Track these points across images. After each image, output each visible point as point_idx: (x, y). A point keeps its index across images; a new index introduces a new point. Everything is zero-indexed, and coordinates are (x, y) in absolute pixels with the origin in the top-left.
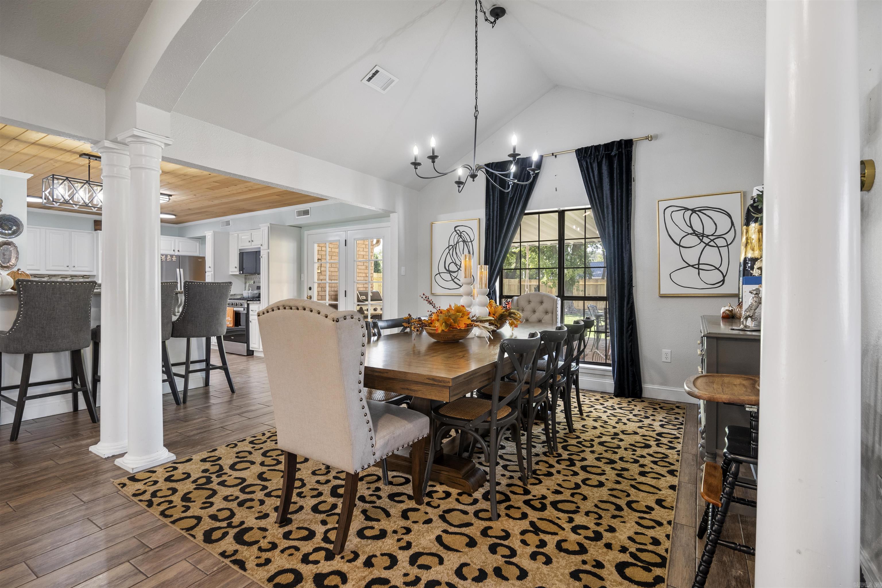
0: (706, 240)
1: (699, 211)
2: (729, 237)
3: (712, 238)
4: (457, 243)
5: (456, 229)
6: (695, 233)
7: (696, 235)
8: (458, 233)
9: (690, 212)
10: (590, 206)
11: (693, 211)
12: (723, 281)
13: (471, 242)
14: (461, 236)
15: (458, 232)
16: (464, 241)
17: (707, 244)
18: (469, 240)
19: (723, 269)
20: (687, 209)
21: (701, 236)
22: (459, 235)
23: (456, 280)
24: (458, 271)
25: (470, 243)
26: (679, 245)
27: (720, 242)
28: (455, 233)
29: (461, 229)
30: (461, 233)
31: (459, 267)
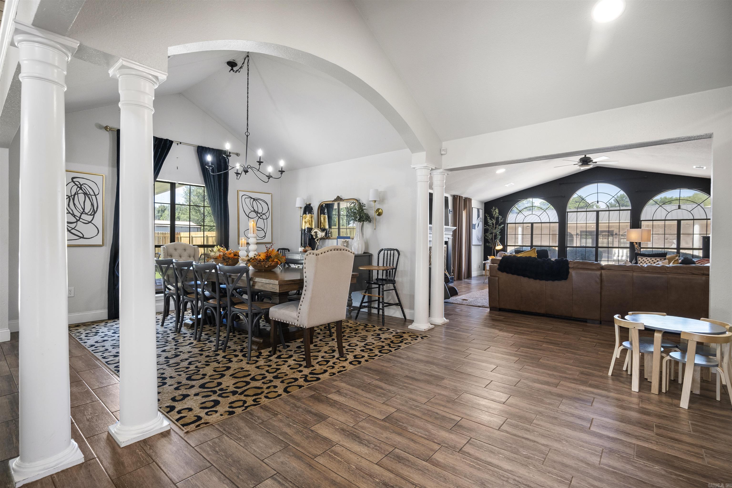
0: (259, 215)
1: (256, 200)
2: (267, 214)
3: (261, 214)
4: (75, 194)
5: (74, 180)
6: (254, 211)
7: (255, 212)
8: (76, 184)
9: (252, 200)
10: (204, 186)
11: (254, 199)
12: (265, 236)
13: (95, 195)
14: (81, 188)
15: (77, 183)
16: (85, 194)
17: (259, 217)
18: (92, 193)
19: (265, 230)
20: (251, 198)
21: (257, 213)
22: (78, 187)
23: (73, 231)
24: (76, 222)
25: (94, 197)
26: (248, 216)
27: (264, 217)
28: (72, 184)
29: (82, 181)
30: (81, 185)
31: (78, 219)
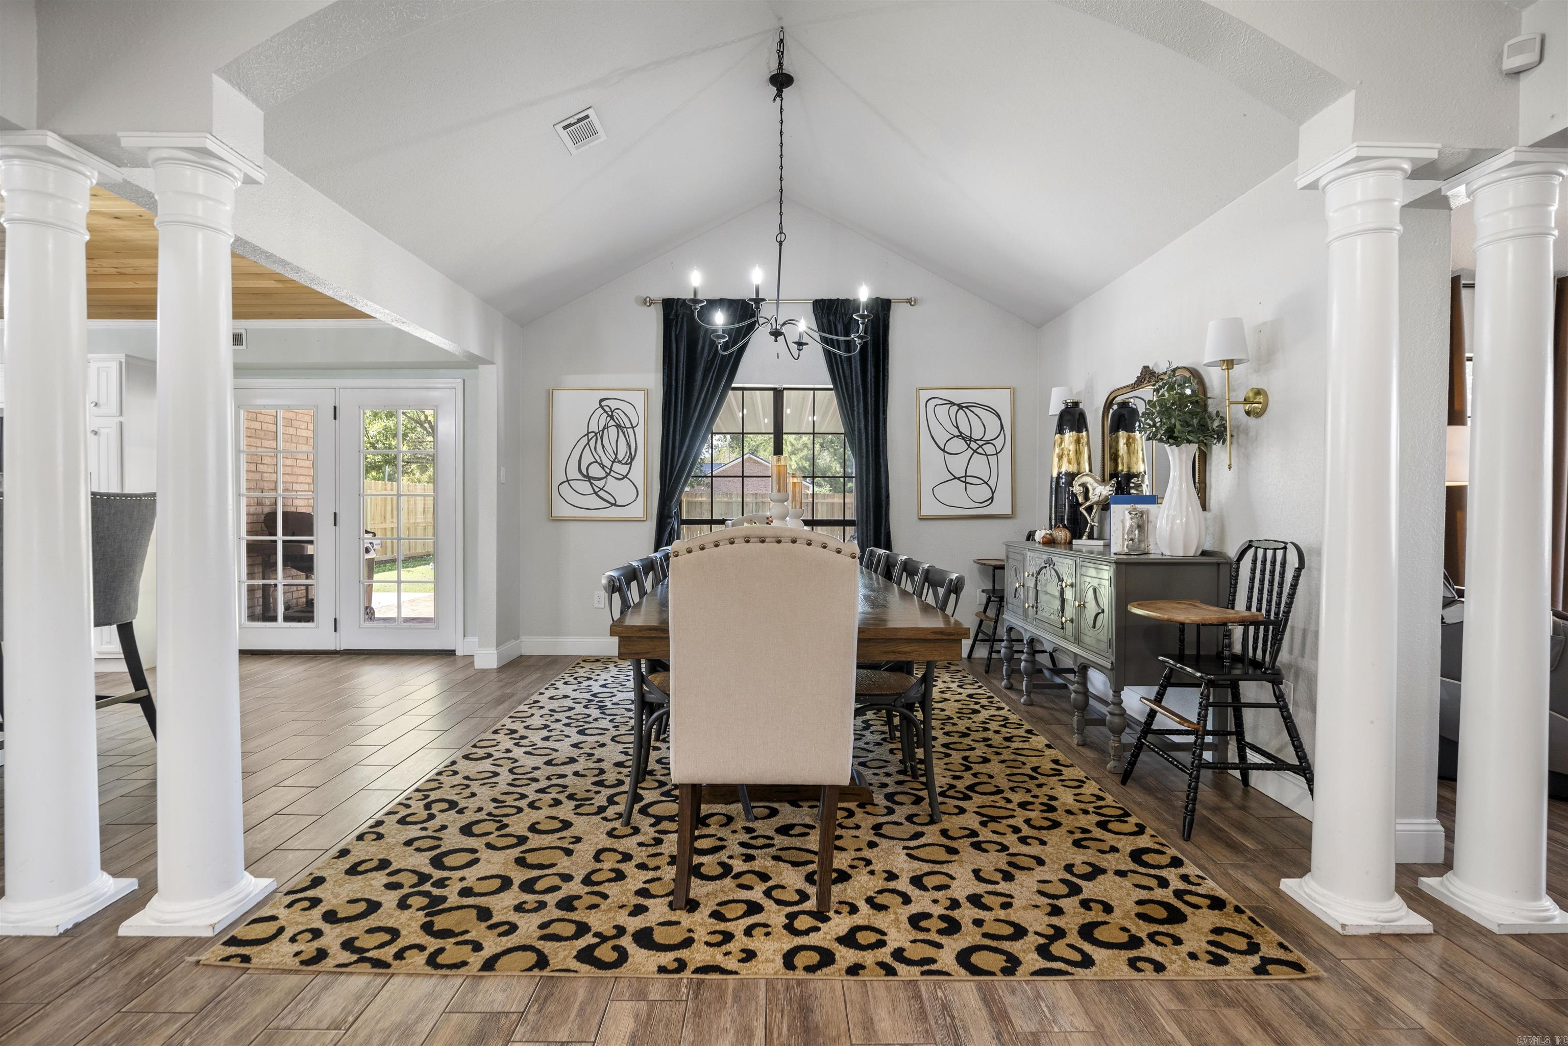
0: (974, 446)
1: (967, 407)
2: (999, 443)
3: (980, 443)
4: (604, 428)
5: (603, 404)
6: (961, 436)
7: (963, 438)
8: (605, 411)
9: (956, 408)
10: (832, 386)
11: (960, 407)
12: (992, 498)
13: (633, 428)
14: (612, 417)
15: (607, 409)
16: (618, 426)
17: (975, 451)
18: (628, 425)
19: (992, 483)
20: (953, 404)
21: (968, 439)
22: (609, 415)
23: (601, 493)
24: (606, 477)
25: (630, 431)
26: (943, 450)
27: (989, 449)
28: (600, 411)
29: (613, 404)
30: (612, 412)
31: (608, 471)
